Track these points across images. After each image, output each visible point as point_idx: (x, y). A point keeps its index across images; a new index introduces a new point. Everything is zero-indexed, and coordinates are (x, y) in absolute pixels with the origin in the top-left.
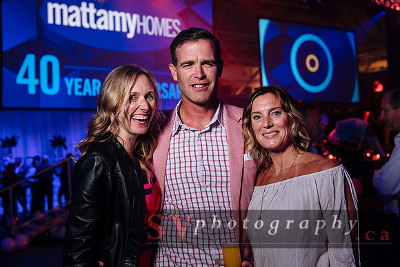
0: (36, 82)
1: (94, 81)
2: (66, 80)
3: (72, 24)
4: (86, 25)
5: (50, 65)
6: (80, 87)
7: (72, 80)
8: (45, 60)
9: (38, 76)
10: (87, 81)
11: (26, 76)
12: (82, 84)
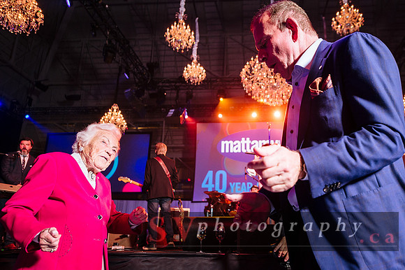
0: (213, 186)
1: (248, 184)
2: (231, 184)
3: (236, 151)
4: (244, 151)
5: (221, 175)
6: (239, 187)
7: (234, 184)
8: (218, 173)
9: (214, 183)
10: (244, 184)
11: (207, 183)
12: (240, 185)
